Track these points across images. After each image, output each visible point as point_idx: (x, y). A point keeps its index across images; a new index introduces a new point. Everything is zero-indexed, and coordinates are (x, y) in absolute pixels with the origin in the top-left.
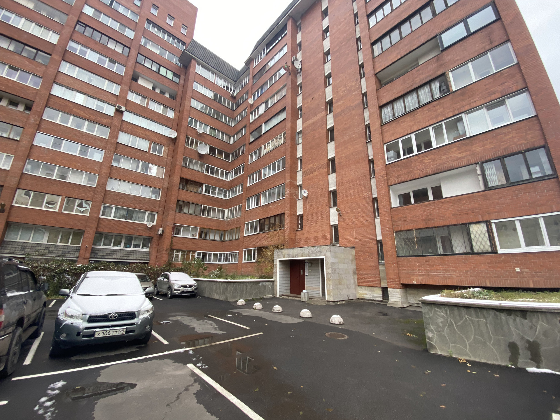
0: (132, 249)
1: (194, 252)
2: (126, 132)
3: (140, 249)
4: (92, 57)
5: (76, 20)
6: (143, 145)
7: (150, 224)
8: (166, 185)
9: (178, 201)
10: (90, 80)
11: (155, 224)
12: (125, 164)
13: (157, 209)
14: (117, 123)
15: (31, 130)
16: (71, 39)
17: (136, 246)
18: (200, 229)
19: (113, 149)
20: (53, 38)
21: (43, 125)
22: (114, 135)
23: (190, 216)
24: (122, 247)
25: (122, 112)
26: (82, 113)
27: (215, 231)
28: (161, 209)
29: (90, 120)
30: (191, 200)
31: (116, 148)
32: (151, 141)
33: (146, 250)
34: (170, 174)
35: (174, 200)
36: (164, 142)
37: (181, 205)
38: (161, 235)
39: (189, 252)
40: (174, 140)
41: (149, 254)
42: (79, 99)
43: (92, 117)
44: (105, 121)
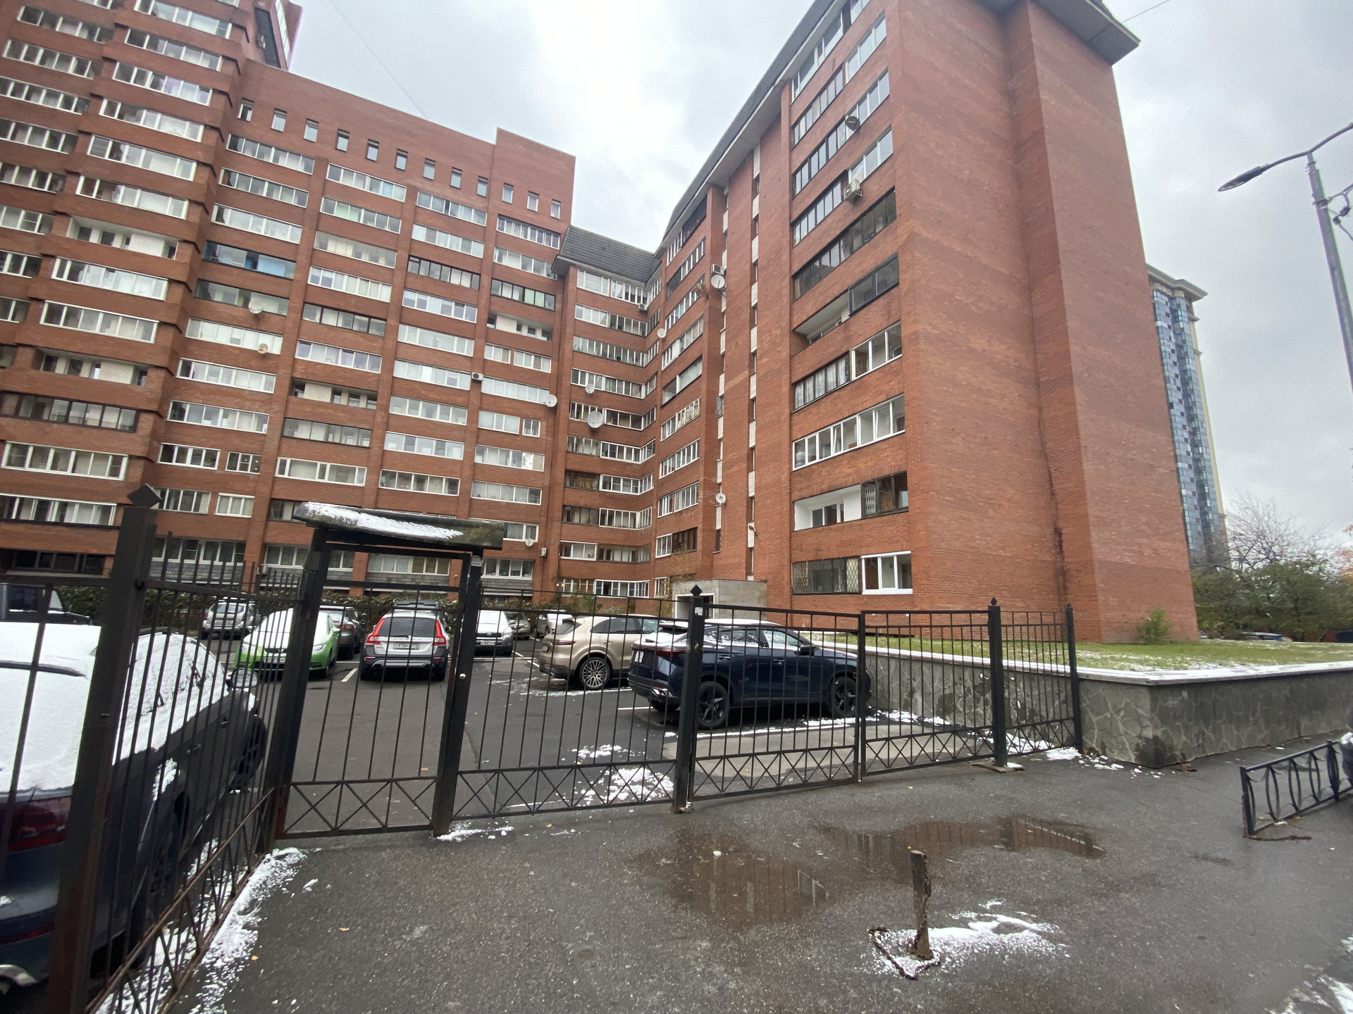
0: (510, 577)
1: (591, 581)
2: (487, 410)
3: (520, 578)
4: (434, 306)
5: (406, 256)
6: (510, 425)
7: (530, 542)
8: (547, 483)
9: (564, 506)
10: (435, 343)
11: (536, 540)
12: (491, 458)
13: (537, 519)
14: (474, 400)
15: (380, 431)
16: (406, 288)
17: (515, 573)
18: (599, 545)
19: (474, 440)
20: (383, 293)
21: (392, 422)
22: (473, 419)
23: (583, 527)
24: (497, 576)
25: (480, 382)
26: (432, 395)
27: (622, 547)
28: (544, 519)
29: (443, 403)
30: (582, 503)
31: (478, 437)
32: (522, 417)
33: (528, 578)
34: (550, 464)
35: (558, 505)
36: (541, 414)
37: (568, 513)
38: (545, 558)
39: (584, 581)
40: (554, 410)
41: (532, 583)
42: (426, 375)
43: (445, 398)
44: (460, 400)
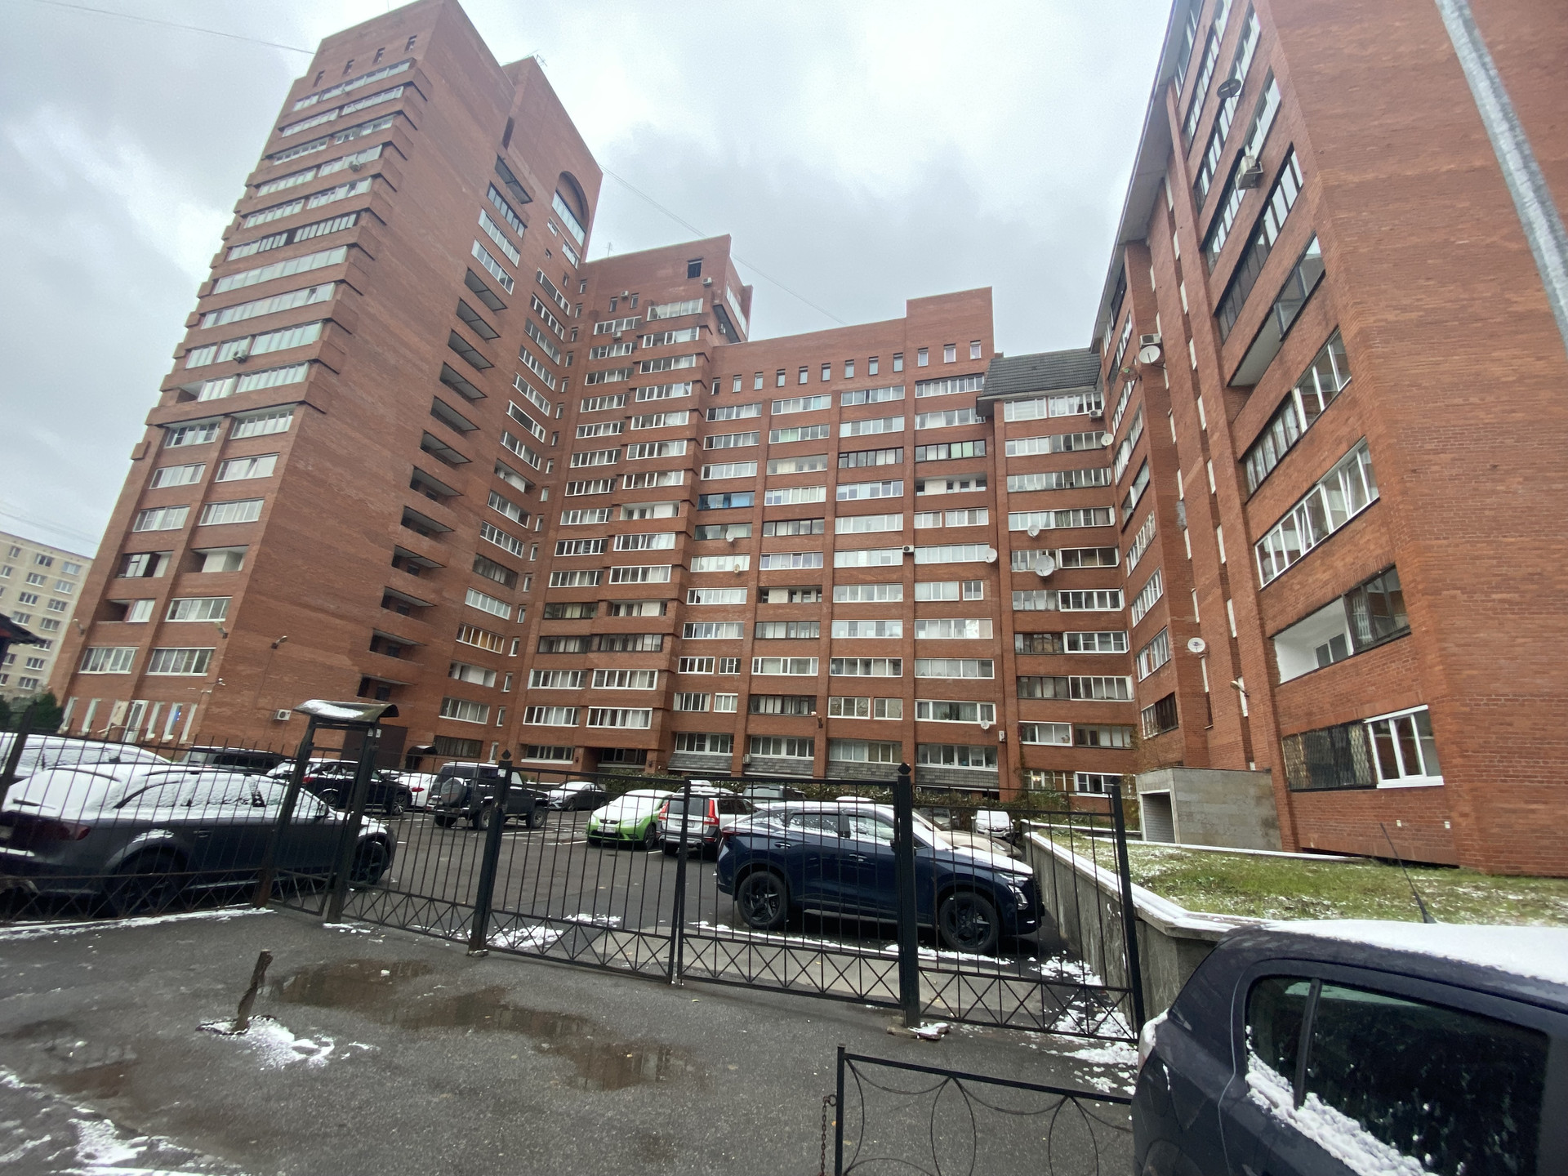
0: (971, 768)
1: (1070, 773)
2: (923, 581)
3: (983, 768)
4: (863, 492)
5: (836, 454)
6: (949, 591)
7: (986, 725)
8: (998, 651)
9: (1018, 678)
10: (868, 526)
11: (994, 722)
12: (930, 632)
13: (992, 696)
14: (909, 574)
15: (827, 622)
16: (838, 484)
17: (978, 763)
18: (1074, 725)
19: (912, 615)
20: (819, 495)
21: (837, 610)
22: (909, 593)
23: (1048, 704)
24: (956, 766)
25: (912, 554)
26: (869, 578)
27: (1111, 728)
28: (999, 696)
29: (878, 583)
30: (1042, 671)
31: (915, 611)
32: (961, 580)
33: (993, 769)
34: (999, 629)
35: (1010, 678)
36: (982, 572)
37: (1025, 684)
38: (1005, 742)
39: (1059, 773)
40: (995, 565)
41: (996, 776)
42: (862, 559)
43: (880, 578)
44: (895, 577)
